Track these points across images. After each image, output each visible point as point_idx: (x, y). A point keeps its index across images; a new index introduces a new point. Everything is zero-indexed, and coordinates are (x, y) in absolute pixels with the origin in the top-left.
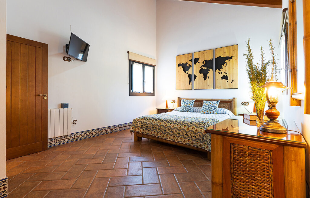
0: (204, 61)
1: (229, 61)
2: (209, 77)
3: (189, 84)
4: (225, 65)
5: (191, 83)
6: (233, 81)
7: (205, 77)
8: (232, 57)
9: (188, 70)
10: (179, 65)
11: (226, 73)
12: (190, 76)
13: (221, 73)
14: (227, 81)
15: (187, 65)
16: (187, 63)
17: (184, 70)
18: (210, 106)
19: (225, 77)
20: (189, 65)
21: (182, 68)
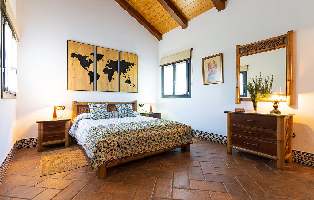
0: (109, 61)
1: (132, 67)
2: (113, 79)
3: (90, 84)
4: (128, 70)
5: (92, 83)
6: (134, 85)
7: (110, 79)
8: (134, 64)
9: (88, 66)
10: (73, 55)
11: (129, 78)
12: (91, 74)
13: (125, 77)
14: (130, 85)
15: (86, 59)
16: (87, 57)
17: (81, 63)
18: (122, 110)
19: (128, 82)
20: (90, 59)
21: (79, 61)
